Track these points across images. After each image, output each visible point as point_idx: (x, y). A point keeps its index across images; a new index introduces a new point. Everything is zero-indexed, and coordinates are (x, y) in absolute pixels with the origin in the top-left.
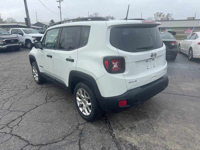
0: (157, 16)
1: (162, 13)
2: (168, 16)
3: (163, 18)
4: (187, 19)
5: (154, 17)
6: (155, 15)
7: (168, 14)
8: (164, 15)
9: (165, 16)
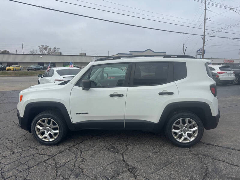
0: (43, 49)
1: (48, 47)
2: (55, 50)
3: (50, 51)
4: (79, 55)
5: (39, 50)
6: (40, 48)
7: (55, 48)
8: (50, 49)
9: (52, 50)
